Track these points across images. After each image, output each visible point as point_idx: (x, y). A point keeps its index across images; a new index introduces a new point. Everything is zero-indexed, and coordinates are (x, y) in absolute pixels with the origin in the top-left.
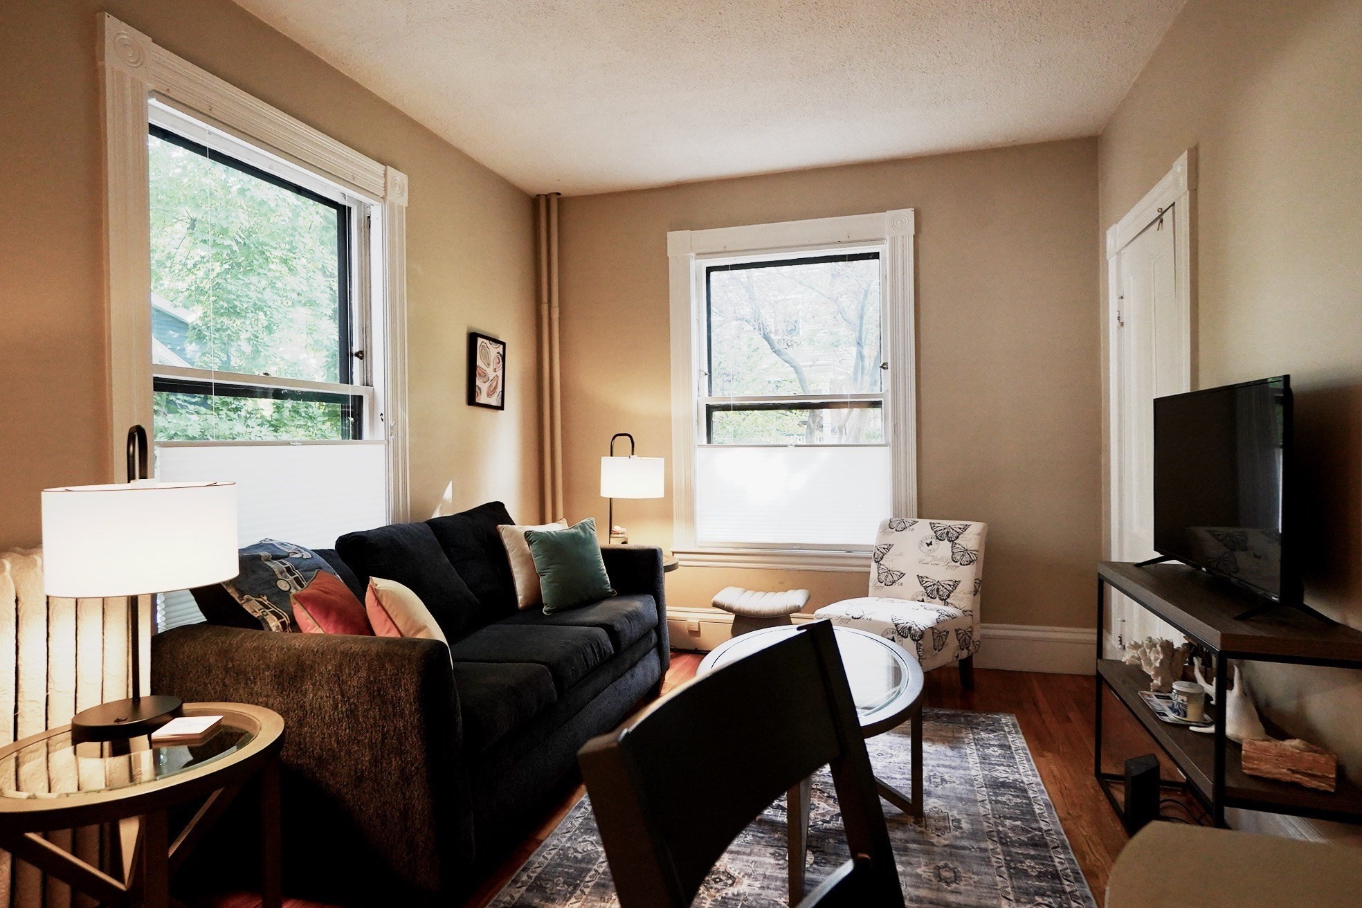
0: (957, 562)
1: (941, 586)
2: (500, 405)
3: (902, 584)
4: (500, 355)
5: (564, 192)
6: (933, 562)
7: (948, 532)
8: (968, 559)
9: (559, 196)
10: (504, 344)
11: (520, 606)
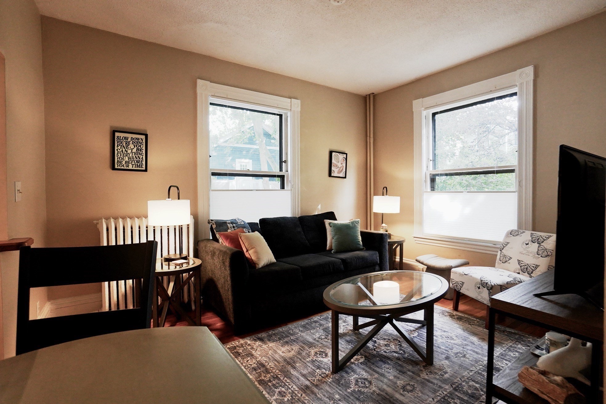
0: (539, 255)
1: (529, 267)
2: (344, 176)
3: (510, 263)
4: (345, 158)
5: (375, 93)
6: (527, 254)
7: (539, 239)
8: (546, 254)
9: (374, 94)
10: (346, 154)
11: (327, 249)
